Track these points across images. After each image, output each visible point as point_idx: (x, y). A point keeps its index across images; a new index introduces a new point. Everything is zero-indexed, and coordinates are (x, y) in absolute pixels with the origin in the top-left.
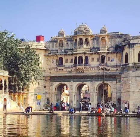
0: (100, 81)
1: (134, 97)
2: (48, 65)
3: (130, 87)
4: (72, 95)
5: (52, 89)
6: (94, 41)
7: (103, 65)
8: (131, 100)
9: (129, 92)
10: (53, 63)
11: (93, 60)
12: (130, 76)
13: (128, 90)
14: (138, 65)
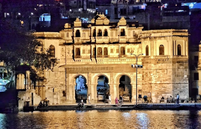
0: (120, 72)
1: (156, 89)
2: (63, 55)
3: (152, 79)
4: (91, 86)
5: (69, 81)
6: (113, 31)
7: (123, 56)
8: (153, 92)
9: (151, 84)
10: (69, 54)
11: (112, 51)
12: (152, 69)
13: (150, 82)
14: (159, 58)
